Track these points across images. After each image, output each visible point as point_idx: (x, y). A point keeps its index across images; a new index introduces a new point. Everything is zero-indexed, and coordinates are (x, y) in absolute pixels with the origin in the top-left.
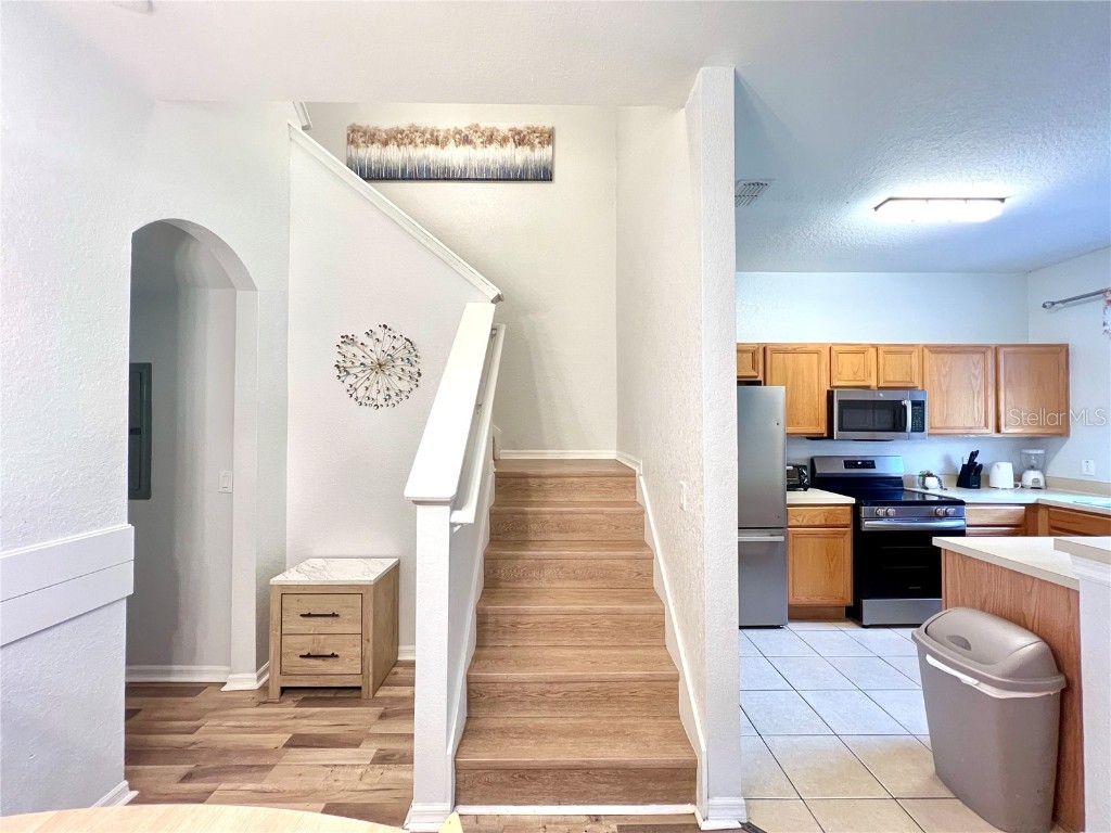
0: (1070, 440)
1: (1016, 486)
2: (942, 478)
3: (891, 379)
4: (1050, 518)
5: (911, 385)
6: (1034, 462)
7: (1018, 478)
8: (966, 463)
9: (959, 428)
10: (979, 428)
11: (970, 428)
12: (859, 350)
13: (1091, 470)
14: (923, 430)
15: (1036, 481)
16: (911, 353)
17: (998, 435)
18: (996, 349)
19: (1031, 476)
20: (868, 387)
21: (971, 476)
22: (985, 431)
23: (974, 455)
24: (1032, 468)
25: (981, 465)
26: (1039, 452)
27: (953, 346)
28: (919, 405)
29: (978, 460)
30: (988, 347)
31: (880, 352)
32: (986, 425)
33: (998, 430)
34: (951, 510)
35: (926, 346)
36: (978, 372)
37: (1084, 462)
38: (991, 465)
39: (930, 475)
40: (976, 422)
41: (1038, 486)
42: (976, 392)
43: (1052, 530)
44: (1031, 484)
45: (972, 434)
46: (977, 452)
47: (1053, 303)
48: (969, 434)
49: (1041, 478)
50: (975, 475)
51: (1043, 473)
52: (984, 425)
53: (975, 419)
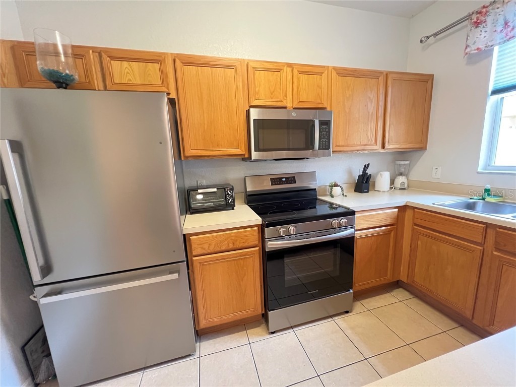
0: (426, 153)
1: (391, 188)
2: (344, 186)
3: (305, 100)
4: (414, 217)
5: (320, 106)
6: (402, 170)
7: (392, 182)
8: (361, 174)
9: (358, 146)
10: (371, 145)
11: (365, 145)
12: (276, 68)
13: (439, 175)
14: (329, 148)
15: (403, 184)
16: (321, 74)
17: (383, 151)
18: (387, 75)
19: (400, 180)
20: (285, 108)
21: (363, 184)
22: (375, 147)
23: (366, 167)
24: (401, 174)
25: (370, 175)
26: (407, 162)
27: (355, 70)
28: (325, 124)
29: (369, 171)
30: (381, 73)
31: (295, 71)
32: (376, 142)
33: (383, 147)
34: (343, 220)
35: (334, 68)
36: (372, 95)
37: (434, 168)
38: (377, 174)
39: (336, 185)
40: (369, 141)
41: (404, 188)
42: (370, 113)
43: (415, 227)
44: (399, 186)
45: (366, 150)
46: (369, 164)
47: (428, 37)
48: (364, 150)
49: (406, 181)
50: (366, 182)
51: (407, 178)
52: (373, 142)
53: (368, 137)
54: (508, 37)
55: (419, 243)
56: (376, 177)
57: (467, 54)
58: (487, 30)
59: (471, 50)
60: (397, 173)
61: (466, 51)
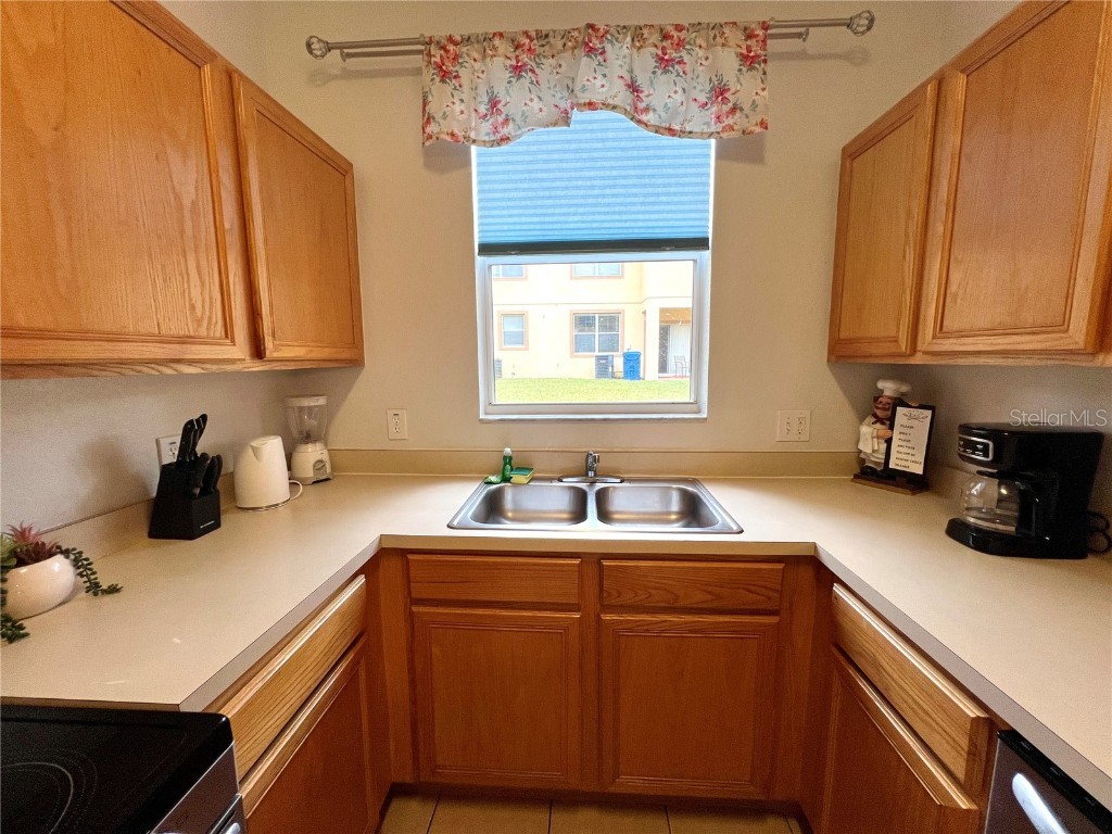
0: (365, 372)
4: (407, 581)
6: (310, 423)
8: (170, 456)
10: (208, 340)
11: (184, 340)
13: (403, 431)
15: (319, 464)
17: (258, 367)
19: (311, 454)
21: (194, 499)
23: (193, 430)
24: (309, 438)
25: (215, 459)
26: (322, 401)
29: (203, 446)
32: (228, 332)
33: (258, 352)
37: (390, 413)
38: (238, 448)
39: (32, 555)
40: (199, 322)
41: (324, 477)
42: (187, 203)
43: (415, 609)
44: (312, 475)
45: (191, 362)
46: (204, 417)
47: (329, 47)
48: (179, 361)
49: (325, 456)
50: (205, 491)
51: (326, 445)
52: (219, 330)
53: (193, 307)
54: (498, 136)
55: (436, 650)
56: (236, 459)
57: (430, 137)
58: (464, 96)
59: (441, 132)
60: (295, 434)
61: (428, 130)
